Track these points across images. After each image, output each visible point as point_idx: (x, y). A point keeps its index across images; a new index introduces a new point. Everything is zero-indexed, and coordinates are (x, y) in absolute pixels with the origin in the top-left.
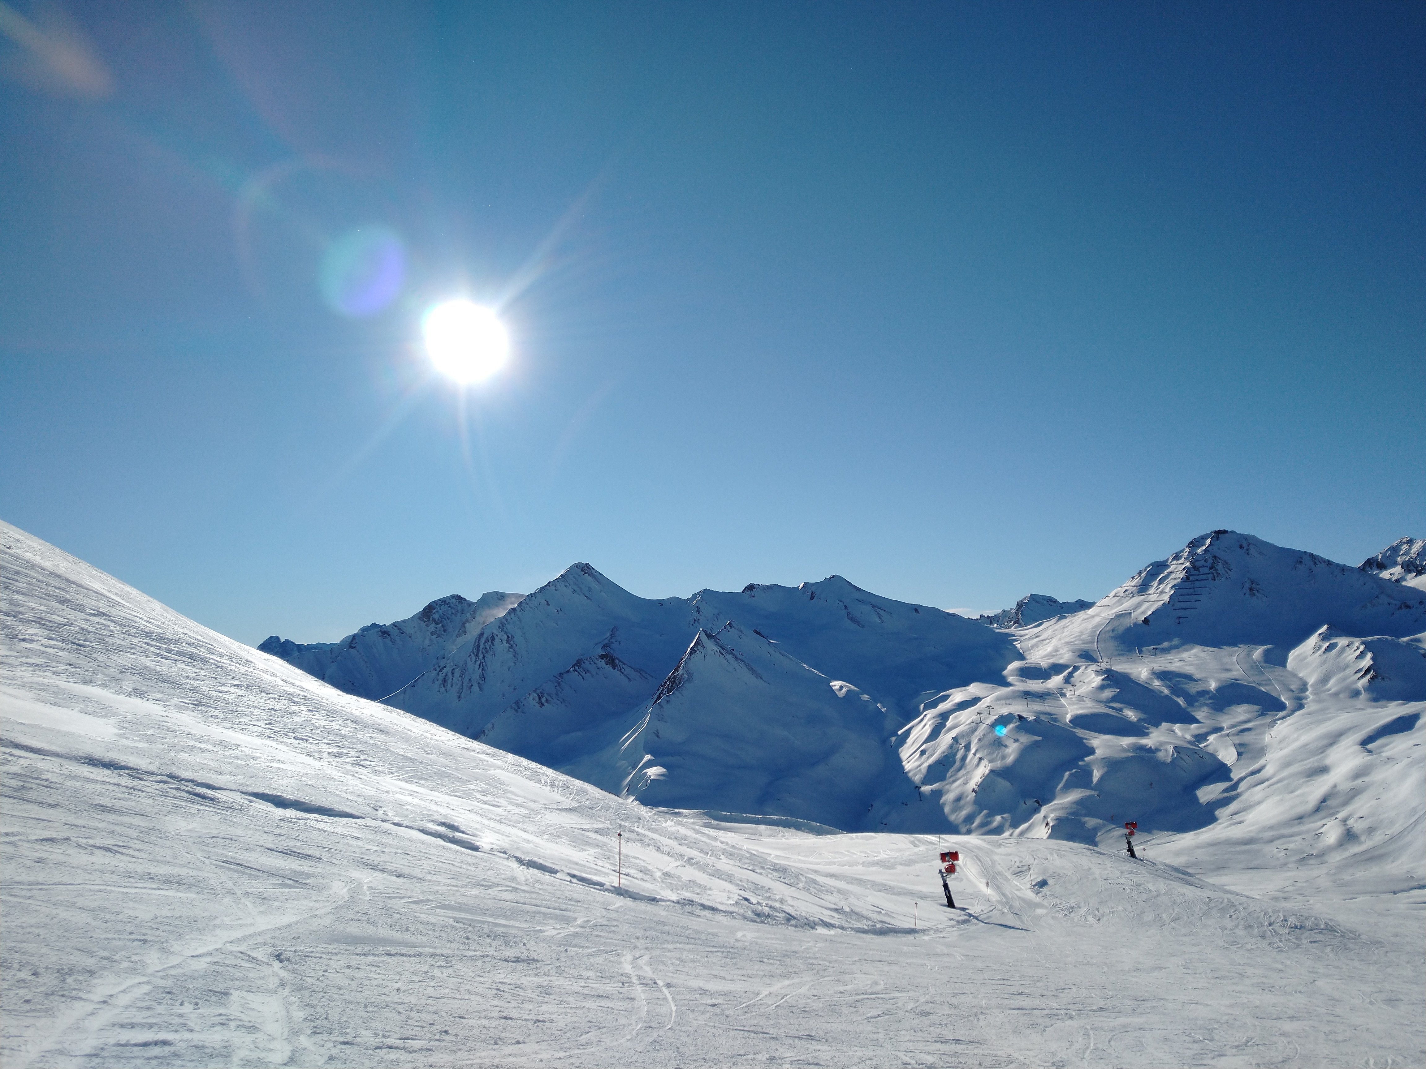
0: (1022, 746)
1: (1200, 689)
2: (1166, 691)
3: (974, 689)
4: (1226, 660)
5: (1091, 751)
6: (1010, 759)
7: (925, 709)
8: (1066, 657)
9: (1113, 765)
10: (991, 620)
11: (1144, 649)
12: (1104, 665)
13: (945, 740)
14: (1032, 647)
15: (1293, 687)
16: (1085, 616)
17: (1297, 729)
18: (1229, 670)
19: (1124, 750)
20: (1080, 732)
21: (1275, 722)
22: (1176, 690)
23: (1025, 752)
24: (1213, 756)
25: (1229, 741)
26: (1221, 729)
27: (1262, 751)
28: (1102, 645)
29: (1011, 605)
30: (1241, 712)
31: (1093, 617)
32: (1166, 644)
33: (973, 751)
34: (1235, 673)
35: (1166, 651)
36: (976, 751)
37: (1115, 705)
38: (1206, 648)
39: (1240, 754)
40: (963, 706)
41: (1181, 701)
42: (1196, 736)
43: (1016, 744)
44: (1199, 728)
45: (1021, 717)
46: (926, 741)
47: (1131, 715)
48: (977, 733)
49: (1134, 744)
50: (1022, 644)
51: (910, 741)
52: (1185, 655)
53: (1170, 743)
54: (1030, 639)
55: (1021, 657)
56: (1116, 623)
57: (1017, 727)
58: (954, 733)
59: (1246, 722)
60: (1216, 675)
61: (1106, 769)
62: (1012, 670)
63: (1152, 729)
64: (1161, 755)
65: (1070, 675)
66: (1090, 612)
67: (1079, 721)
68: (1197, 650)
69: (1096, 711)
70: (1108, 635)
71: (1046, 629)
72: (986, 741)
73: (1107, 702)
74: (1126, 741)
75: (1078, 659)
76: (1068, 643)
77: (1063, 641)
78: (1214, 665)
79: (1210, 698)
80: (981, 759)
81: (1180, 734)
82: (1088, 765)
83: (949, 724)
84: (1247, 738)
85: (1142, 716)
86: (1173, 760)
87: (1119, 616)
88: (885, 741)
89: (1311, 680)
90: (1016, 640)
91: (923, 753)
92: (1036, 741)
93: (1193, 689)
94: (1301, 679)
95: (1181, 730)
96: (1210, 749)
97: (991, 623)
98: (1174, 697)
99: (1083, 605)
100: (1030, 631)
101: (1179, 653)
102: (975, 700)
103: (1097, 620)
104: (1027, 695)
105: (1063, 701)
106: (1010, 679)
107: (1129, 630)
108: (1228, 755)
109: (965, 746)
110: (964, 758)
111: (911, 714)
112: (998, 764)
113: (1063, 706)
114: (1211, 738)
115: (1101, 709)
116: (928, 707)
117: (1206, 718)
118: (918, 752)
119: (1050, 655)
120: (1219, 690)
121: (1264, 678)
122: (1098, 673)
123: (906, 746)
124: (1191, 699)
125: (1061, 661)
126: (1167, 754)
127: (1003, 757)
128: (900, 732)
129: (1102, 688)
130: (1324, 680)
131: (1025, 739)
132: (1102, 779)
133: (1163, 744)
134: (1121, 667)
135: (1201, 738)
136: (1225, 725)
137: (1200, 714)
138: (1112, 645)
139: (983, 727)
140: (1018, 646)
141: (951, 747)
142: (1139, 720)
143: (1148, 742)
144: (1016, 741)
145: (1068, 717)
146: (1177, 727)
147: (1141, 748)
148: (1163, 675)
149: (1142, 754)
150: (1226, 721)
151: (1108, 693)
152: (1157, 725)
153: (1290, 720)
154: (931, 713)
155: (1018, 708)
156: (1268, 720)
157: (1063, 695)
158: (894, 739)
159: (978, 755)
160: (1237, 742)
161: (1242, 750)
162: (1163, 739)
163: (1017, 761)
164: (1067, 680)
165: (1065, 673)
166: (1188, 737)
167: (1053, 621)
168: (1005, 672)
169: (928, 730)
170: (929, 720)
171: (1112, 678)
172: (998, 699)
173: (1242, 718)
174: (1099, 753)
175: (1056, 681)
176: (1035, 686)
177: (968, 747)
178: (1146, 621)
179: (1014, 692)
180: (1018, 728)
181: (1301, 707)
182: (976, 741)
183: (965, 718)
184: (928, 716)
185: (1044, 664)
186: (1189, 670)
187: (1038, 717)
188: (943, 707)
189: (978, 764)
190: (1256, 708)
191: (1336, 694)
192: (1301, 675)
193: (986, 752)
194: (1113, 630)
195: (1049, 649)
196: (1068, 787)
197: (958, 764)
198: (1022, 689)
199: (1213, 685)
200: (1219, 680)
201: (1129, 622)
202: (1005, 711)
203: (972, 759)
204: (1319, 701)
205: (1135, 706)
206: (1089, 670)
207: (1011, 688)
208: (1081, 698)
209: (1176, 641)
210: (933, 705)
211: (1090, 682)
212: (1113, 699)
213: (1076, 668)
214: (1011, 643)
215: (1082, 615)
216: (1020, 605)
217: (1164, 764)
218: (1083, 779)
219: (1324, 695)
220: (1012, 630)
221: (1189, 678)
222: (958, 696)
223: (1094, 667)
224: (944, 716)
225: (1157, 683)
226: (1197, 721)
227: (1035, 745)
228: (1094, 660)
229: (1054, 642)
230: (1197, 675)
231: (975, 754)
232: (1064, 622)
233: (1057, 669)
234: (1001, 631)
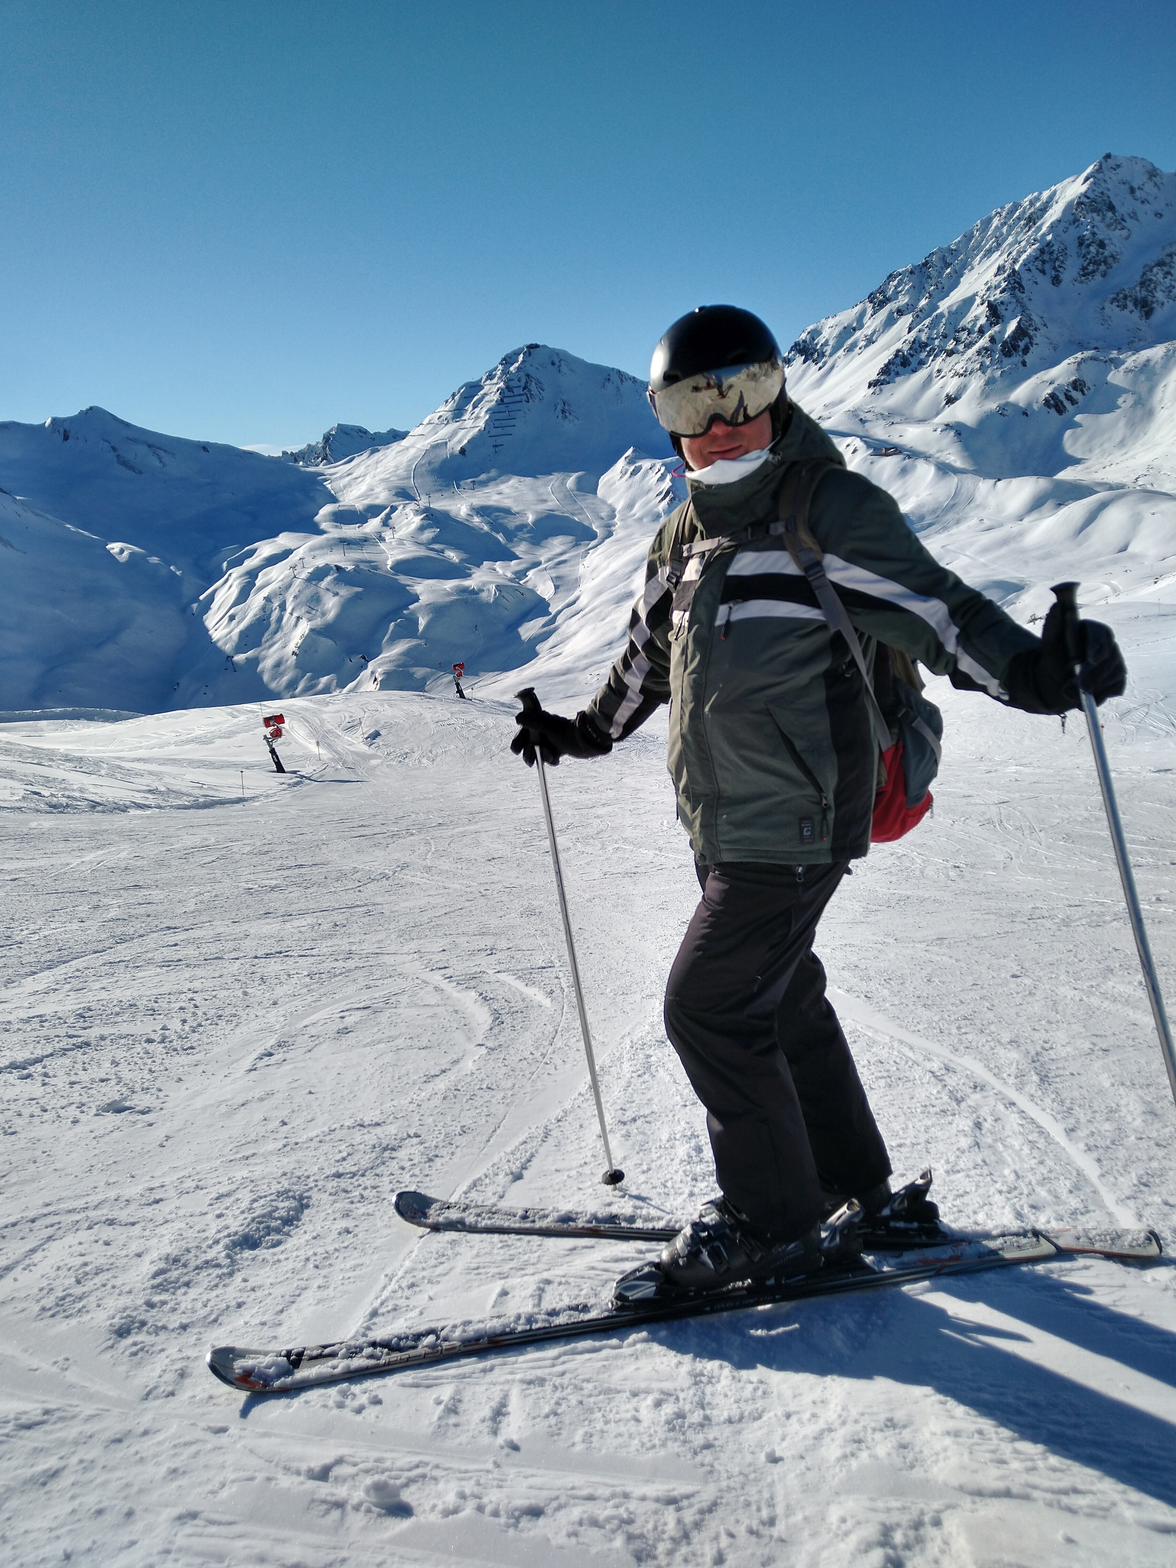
0: (342, 600)
1: (518, 523)
2: (486, 528)
3: (284, 540)
4: (542, 490)
5: (416, 599)
6: (331, 616)
7: (228, 569)
8: (382, 497)
9: (438, 611)
10: (295, 457)
11: (462, 483)
12: (423, 502)
13: (256, 601)
14: (345, 487)
15: (603, 514)
16: (399, 448)
17: (607, 558)
18: (545, 501)
19: (449, 594)
20: (403, 579)
21: (587, 552)
22: (496, 526)
23: (346, 606)
24: (532, 591)
25: (547, 575)
26: (539, 563)
27: (576, 583)
28: (419, 481)
29: (317, 439)
30: (557, 544)
31: (407, 448)
32: (483, 477)
33: (289, 610)
34: (550, 503)
35: (484, 484)
36: (293, 610)
37: (436, 546)
38: (522, 479)
39: (557, 587)
40: (272, 560)
41: (500, 537)
42: (516, 573)
43: (336, 598)
44: (519, 564)
45: (338, 568)
46: (235, 604)
47: (453, 556)
48: (292, 590)
49: (457, 587)
50: (334, 484)
51: (215, 606)
52: (503, 487)
53: (492, 582)
54: (341, 478)
55: (334, 500)
56: (432, 455)
57: (335, 579)
58: (265, 592)
59: (562, 554)
60: (533, 507)
61: (431, 616)
62: (324, 516)
63: (474, 570)
64: (484, 595)
65: (388, 517)
66: (404, 443)
67: (402, 567)
68: (514, 481)
69: (417, 554)
70: (424, 469)
71: (358, 465)
72: (303, 598)
73: (427, 545)
74: (450, 585)
75: (395, 498)
76: (383, 480)
77: (377, 478)
78: (530, 496)
79: (528, 532)
80: (298, 618)
81: (501, 572)
82: (413, 613)
83: (258, 582)
84: (564, 570)
85: (465, 556)
86: (496, 599)
87: (435, 447)
88: (184, 609)
89: (619, 506)
90: (326, 480)
91: (232, 618)
92: (357, 593)
93: (512, 523)
94: (610, 505)
95: (502, 567)
96: (530, 585)
97: (296, 461)
98: (494, 534)
99: (396, 436)
100: (340, 469)
101: (497, 485)
102: (287, 553)
103: (412, 451)
104: (346, 543)
105: (382, 546)
106: (324, 526)
107: (445, 462)
108: (546, 590)
109: (280, 606)
110: (280, 619)
111: (213, 575)
112: (318, 622)
113: (383, 552)
114: (530, 574)
115: (422, 552)
116: (233, 565)
117: (525, 552)
118: (226, 618)
119: (365, 496)
120: (535, 523)
121: (576, 507)
122: (417, 512)
123: (211, 612)
124: (510, 535)
125: (377, 502)
126: (490, 595)
127: (324, 614)
128: (201, 598)
129: (422, 529)
130: (630, 506)
131: (345, 592)
132: (428, 626)
133: (485, 584)
134: (440, 504)
135: (521, 574)
136: (542, 559)
137: (520, 549)
138: (429, 480)
139: (297, 582)
140: (329, 486)
141: (263, 608)
142: (462, 561)
143: (469, 583)
144: (336, 594)
145: (390, 563)
146: (498, 565)
147: (465, 590)
148: (482, 511)
149: (466, 596)
150: (543, 555)
151: (428, 535)
152: (478, 565)
153: (601, 548)
154: (236, 572)
155: (335, 558)
156: (582, 550)
157: (382, 539)
158: (195, 606)
159: (295, 615)
160: (554, 575)
161: (559, 583)
162: (485, 579)
163: (338, 617)
164: (385, 523)
165: (383, 515)
166: (509, 575)
167: (366, 455)
168: (317, 518)
169: (234, 592)
170: (235, 580)
171: (432, 517)
172: (312, 549)
173: (558, 550)
174: (424, 599)
175: (373, 525)
176: (351, 531)
177: (283, 607)
178: (463, 451)
179: (328, 540)
180: (337, 581)
181: (610, 534)
182: (291, 599)
183: (277, 574)
184: (234, 576)
185: (359, 506)
186: (507, 503)
187: (357, 566)
188: (250, 564)
189: (296, 625)
190: (570, 538)
191: (640, 519)
192: (609, 502)
193: (303, 610)
194: (430, 463)
195: (363, 488)
196: (394, 639)
197: (273, 626)
198: (337, 536)
199: (530, 518)
200: (536, 512)
201: (446, 453)
202: (320, 562)
203: (288, 620)
204: (625, 527)
205: (456, 547)
206: (408, 510)
207: (325, 536)
208: (401, 542)
209: (493, 473)
210: (239, 562)
211: (409, 524)
212: (435, 540)
213: (394, 509)
214: (321, 483)
215: (396, 447)
216: (327, 438)
217: (488, 604)
218: (409, 629)
219: (630, 521)
220: (321, 468)
221: (507, 511)
222: (266, 549)
223: (412, 506)
224: (253, 575)
225: (476, 520)
226: (517, 558)
227: (357, 597)
228: (413, 499)
229: (368, 480)
230: (515, 509)
231: (291, 614)
232: (377, 456)
233: (373, 511)
234: (308, 469)
